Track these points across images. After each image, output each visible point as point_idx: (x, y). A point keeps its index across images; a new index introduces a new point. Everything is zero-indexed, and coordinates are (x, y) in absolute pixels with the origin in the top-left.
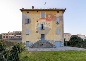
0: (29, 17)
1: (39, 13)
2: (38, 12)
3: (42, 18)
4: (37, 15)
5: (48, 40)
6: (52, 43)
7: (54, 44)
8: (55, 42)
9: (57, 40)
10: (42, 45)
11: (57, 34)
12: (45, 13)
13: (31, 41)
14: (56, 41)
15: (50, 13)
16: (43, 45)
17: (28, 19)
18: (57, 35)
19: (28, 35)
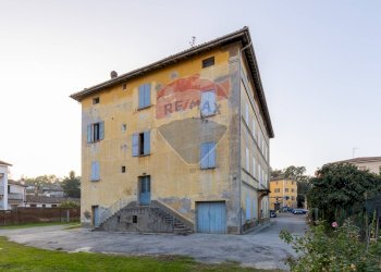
0: (99, 118)
1: (131, 93)
2: (129, 87)
3: (140, 110)
4: (123, 101)
5: (165, 200)
6: (182, 213)
7: (189, 220)
8: (193, 207)
9: (205, 200)
10: (131, 221)
11: (202, 169)
12: (150, 85)
13: (106, 207)
14: (198, 203)
15: (174, 76)
16: (135, 219)
17: (98, 125)
18: (203, 176)
19: (95, 184)
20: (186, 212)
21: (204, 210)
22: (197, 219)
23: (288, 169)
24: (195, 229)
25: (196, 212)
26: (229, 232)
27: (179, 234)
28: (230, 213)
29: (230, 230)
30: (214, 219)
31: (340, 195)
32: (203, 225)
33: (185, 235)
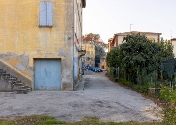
6: (19, 69)
7: (28, 77)
8: (31, 64)
11: (40, 27)
14: (35, 60)
18: (41, 34)
20: (23, 69)
21: (42, 68)
22: (34, 76)
23: (88, 36)
24: (32, 87)
25: (34, 70)
26: (64, 89)
27: (19, 92)
28: (65, 70)
29: (65, 87)
30: (50, 76)
31: (140, 58)
32: (40, 83)
33: (25, 93)
